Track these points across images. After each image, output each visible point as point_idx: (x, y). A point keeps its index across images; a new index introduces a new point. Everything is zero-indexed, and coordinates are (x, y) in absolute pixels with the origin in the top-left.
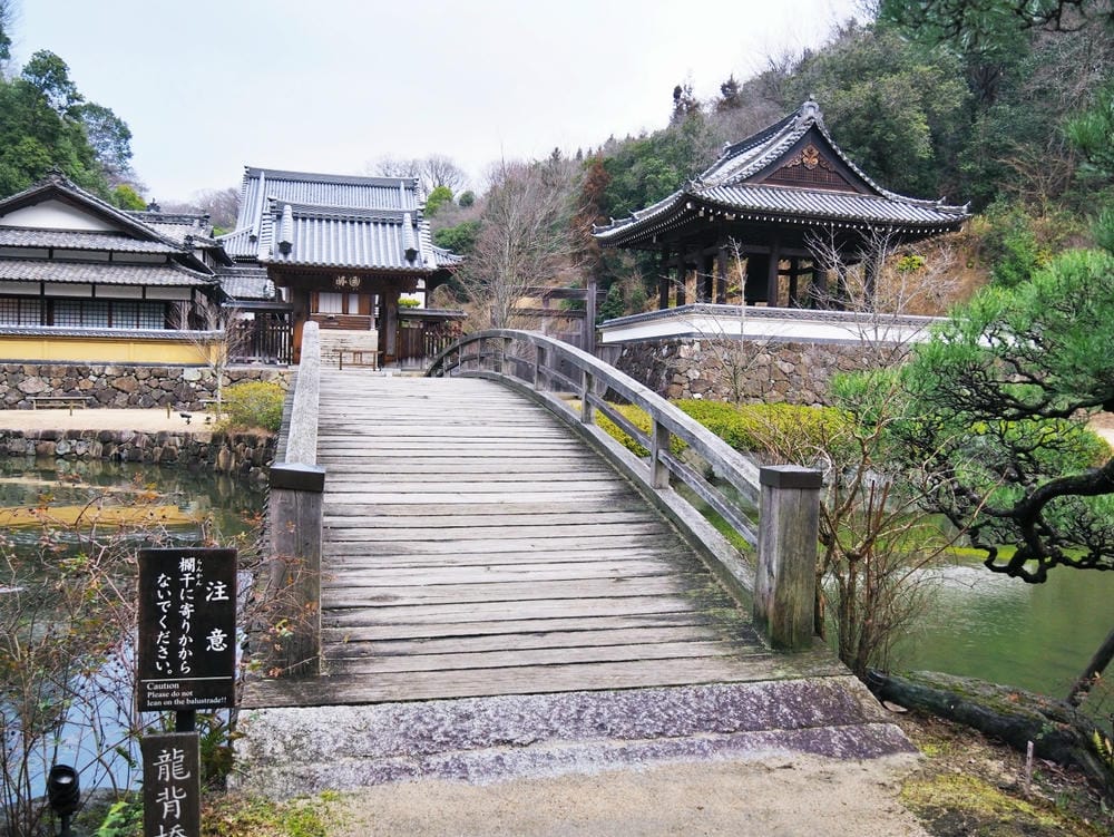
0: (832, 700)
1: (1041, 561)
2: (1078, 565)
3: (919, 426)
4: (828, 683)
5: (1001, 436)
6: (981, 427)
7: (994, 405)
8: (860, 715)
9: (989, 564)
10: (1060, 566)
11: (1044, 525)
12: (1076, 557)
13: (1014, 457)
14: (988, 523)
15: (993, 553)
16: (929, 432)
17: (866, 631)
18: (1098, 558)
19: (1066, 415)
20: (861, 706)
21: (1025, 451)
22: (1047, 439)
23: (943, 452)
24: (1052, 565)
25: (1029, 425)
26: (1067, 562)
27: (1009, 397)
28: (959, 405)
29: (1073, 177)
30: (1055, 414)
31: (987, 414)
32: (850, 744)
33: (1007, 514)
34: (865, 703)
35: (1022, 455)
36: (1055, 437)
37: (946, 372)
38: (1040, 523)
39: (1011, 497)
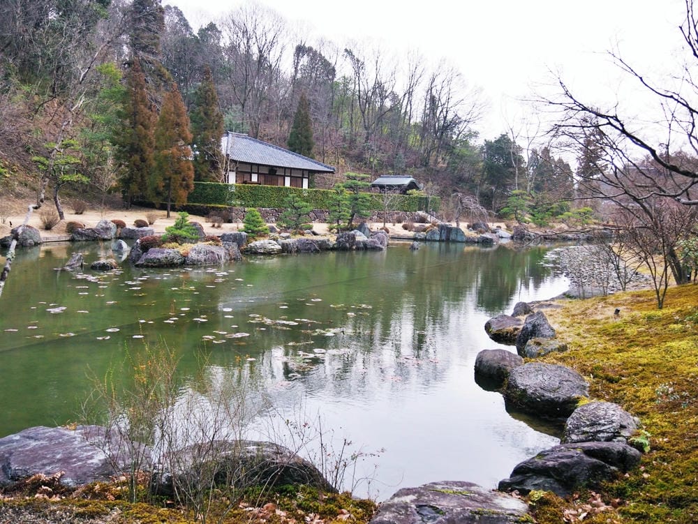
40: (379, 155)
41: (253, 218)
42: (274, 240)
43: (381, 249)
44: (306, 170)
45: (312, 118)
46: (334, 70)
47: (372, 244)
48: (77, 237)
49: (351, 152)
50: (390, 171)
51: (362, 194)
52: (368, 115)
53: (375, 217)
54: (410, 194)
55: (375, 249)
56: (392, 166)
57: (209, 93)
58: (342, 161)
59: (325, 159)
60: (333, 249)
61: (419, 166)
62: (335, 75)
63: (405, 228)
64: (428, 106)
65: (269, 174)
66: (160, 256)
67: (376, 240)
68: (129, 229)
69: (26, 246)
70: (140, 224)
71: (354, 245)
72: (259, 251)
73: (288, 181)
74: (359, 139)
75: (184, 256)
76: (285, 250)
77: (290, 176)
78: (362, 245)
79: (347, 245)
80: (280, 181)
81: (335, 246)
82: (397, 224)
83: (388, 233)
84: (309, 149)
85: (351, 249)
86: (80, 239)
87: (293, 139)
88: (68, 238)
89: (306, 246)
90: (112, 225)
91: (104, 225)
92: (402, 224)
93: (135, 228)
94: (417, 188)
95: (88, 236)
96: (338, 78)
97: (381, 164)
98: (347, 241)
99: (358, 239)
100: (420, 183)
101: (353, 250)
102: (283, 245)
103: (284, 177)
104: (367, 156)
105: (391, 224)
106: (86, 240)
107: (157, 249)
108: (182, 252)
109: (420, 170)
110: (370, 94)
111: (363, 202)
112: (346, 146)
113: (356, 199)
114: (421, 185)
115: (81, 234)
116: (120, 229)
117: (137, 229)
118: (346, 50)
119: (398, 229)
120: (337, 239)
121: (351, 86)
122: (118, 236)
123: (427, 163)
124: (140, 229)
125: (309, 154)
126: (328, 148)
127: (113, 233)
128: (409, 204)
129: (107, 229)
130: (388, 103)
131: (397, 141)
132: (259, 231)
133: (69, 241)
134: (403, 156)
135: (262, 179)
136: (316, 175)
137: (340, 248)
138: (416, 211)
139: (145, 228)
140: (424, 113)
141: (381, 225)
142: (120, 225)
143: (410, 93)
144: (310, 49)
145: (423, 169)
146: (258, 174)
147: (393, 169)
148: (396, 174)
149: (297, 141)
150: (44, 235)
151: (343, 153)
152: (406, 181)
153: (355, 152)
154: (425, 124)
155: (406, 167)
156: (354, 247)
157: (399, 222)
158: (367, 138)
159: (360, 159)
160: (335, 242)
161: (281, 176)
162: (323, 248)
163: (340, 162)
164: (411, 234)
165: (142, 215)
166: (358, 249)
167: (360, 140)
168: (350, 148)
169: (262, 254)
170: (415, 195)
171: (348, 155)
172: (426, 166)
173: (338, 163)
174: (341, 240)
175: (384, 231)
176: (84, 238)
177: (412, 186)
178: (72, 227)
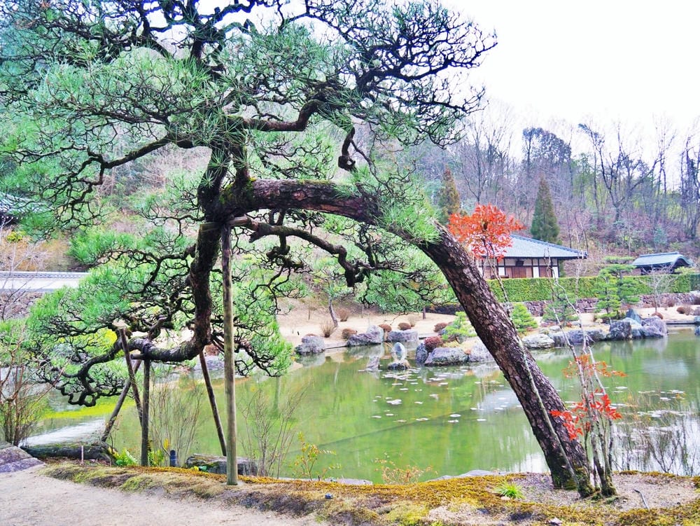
0: (7, 456)
1: (93, 396)
2: (109, 395)
3: (34, 343)
4: (4, 450)
5: (71, 343)
6: (62, 340)
7: (66, 330)
8: (19, 457)
9: (70, 402)
10: (101, 397)
11: (90, 378)
12: (107, 392)
13: (77, 352)
14: (68, 383)
15: (72, 396)
16: (39, 345)
17: (17, 431)
18: (116, 391)
19: (94, 332)
20: (19, 455)
21: (82, 349)
22: (90, 342)
23: (45, 353)
24: (98, 397)
25: (82, 337)
26: (104, 395)
27: (72, 327)
28: (51, 332)
29: (115, 187)
30: (90, 332)
31: (64, 335)
32: (17, 467)
33: (75, 376)
34: (20, 453)
35: (81, 351)
36: (93, 341)
37: (45, 319)
38: (89, 377)
39: (77, 368)
40: (635, 232)
41: (521, 313)
42: (545, 333)
43: (661, 337)
44: (555, 258)
45: (553, 201)
46: (569, 148)
47: (651, 331)
48: (352, 343)
49: (600, 233)
50: (651, 249)
51: (626, 278)
52: (616, 191)
53: (641, 302)
54: (678, 273)
55: (654, 337)
56: (652, 244)
57: (452, 193)
58: (591, 244)
59: (572, 243)
60: (607, 340)
61: (683, 239)
62: (571, 152)
63: (681, 311)
64: (685, 171)
65: (516, 266)
66: (446, 355)
67: (654, 327)
68: (395, 333)
69: (315, 353)
70: (404, 327)
71: (630, 334)
72: (532, 346)
73: (536, 270)
74: (607, 218)
75: (468, 354)
76: (558, 344)
77: (539, 266)
78: (638, 334)
79: (623, 334)
80: (528, 271)
81: (610, 336)
82: (669, 309)
83: (662, 318)
84: (555, 235)
85: (627, 339)
86: (355, 344)
87: (536, 226)
88: (345, 345)
89: (578, 338)
90: (380, 330)
91: (373, 330)
92: (676, 307)
93: (399, 331)
94: (687, 265)
95: (362, 341)
96: (575, 155)
97: (638, 242)
98: (623, 331)
99: (633, 327)
100: (688, 258)
101: (629, 339)
102: (555, 339)
103: (532, 267)
104: (621, 235)
105: (663, 309)
106: (361, 345)
107: (440, 348)
108: (465, 350)
109: (685, 243)
110: (615, 168)
111: (629, 287)
112: (593, 227)
113: (621, 284)
114: (690, 261)
115: (356, 340)
116: (386, 332)
117: (402, 331)
118: (581, 125)
119: (672, 313)
120: (611, 328)
121: (591, 162)
122: (386, 339)
123: (693, 235)
124: (405, 332)
125: (555, 240)
126: (575, 232)
127: (381, 337)
128: (680, 285)
129: (376, 333)
130: (637, 174)
131: (654, 215)
132: (528, 326)
133: (345, 346)
134: (663, 231)
135: (509, 272)
136: (566, 261)
137: (615, 338)
138: (688, 291)
139: (408, 331)
140: (682, 179)
141: (652, 310)
142: (387, 329)
143: (661, 160)
144: (540, 131)
145: (690, 242)
146: (505, 267)
147: (653, 246)
148: (658, 252)
149: (541, 229)
150: (327, 342)
151: (591, 235)
152: (673, 258)
153: (606, 232)
154: (685, 192)
155: (668, 241)
156: (631, 336)
157: (671, 305)
158: (618, 215)
159: (611, 240)
160: (608, 332)
161: (529, 266)
162: (596, 340)
163: (589, 244)
164: (691, 318)
165: (404, 319)
166: (635, 338)
167: (609, 219)
168: (599, 229)
169: (536, 348)
170: (685, 274)
171: (597, 236)
172: (692, 239)
173: (588, 246)
174: (615, 329)
175: (656, 317)
176: (358, 344)
177: (681, 263)
178: (347, 335)
